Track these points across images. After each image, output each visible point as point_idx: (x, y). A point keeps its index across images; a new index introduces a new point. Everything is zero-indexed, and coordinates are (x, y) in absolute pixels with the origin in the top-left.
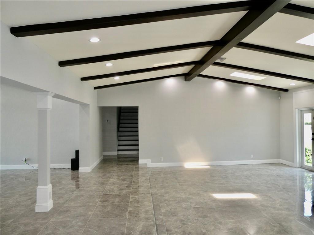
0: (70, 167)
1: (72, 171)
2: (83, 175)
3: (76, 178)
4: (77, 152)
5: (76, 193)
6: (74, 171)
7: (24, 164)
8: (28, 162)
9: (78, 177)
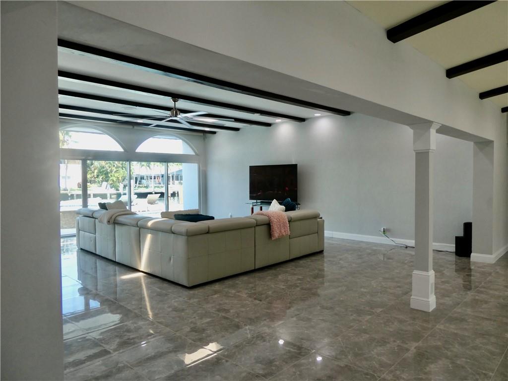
0: (454, 250)
1: (458, 257)
2: (479, 267)
3: (465, 270)
4: (468, 227)
5: (472, 295)
6: (461, 258)
7: (382, 236)
8: (387, 234)
9: (470, 269)
